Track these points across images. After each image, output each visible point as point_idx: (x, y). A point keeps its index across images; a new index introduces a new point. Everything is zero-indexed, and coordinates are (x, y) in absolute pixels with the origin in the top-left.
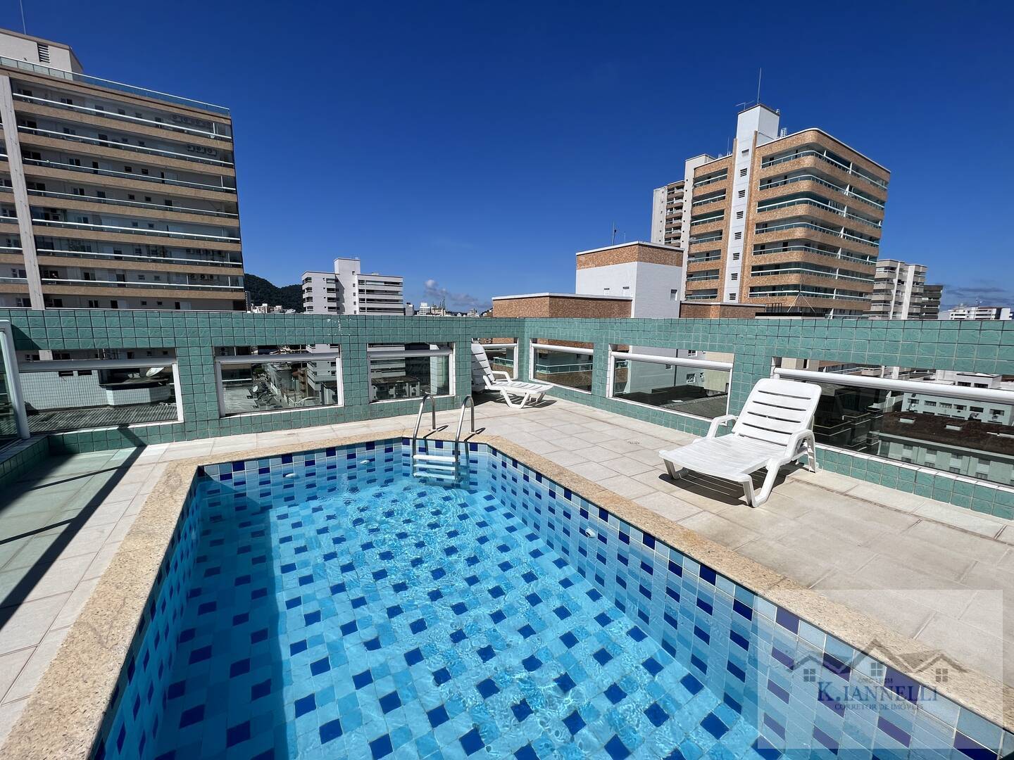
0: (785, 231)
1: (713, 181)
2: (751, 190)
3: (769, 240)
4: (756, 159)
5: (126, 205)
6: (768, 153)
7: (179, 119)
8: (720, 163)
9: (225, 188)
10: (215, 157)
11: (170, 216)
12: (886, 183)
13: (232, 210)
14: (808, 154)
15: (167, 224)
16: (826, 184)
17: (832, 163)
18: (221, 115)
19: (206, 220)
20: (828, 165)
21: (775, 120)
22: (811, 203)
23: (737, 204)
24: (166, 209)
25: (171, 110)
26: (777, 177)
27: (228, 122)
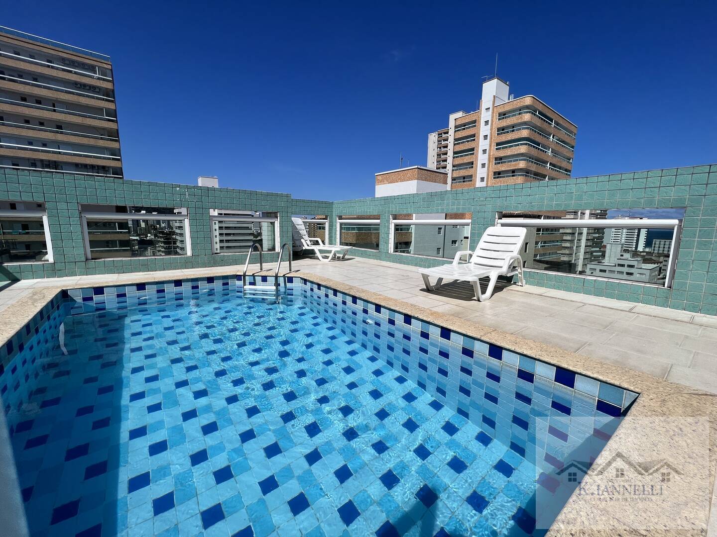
0: (513, 163)
1: (467, 128)
2: (492, 135)
3: (503, 169)
4: (495, 114)
5: (23, 127)
6: (502, 110)
7: (67, 62)
8: (471, 117)
9: (107, 117)
10: (98, 93)
11: (60, 137)
12: (575, 134)
13: (114, 135)
14: (527, 112)
15: (58, 144)
16: (538, 133)
17: (542, 119)
18: (103, 61)
19: (92, 142)
20: (540, 120)
21: (506, 88)
22: (529, 145)
23: (483, 144)
24: (57, 132)
25: (60, 54)
26: (508, 127)
27: (110, 67)
